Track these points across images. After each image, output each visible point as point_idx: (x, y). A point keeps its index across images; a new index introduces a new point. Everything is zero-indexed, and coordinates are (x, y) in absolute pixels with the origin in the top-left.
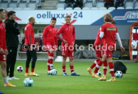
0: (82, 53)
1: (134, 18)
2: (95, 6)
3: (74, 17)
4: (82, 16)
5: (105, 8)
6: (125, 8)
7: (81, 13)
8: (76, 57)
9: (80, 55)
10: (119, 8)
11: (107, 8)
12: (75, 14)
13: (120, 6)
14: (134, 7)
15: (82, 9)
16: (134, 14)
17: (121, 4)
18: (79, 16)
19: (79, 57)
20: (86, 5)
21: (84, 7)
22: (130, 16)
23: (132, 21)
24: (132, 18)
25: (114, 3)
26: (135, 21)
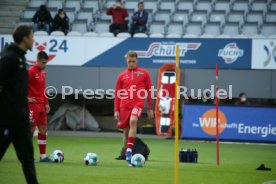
0: (65, 119)
1: (165, 55)
2: (92, 31)
3: (51, 50)
4: (65, 49)
5: (112, 34)
6: (148, 35)
7: (65, 42)
8: (52, 126)
9: (60, 124)
10: (137, 35)
11: (115, 35)
12: (54, 43)
13: (139, 32)
14: (165, 35)
15: (66, 34)
16: (165, 47)
17: (141, 29)
18: (60, 48)
19: (58, 127)
20: (73, 27)
21: (71, 30)
22: (158, 52)
23: (161, 61)
24: (162, 55)
25: (129, 25)
26: (167, 61)
